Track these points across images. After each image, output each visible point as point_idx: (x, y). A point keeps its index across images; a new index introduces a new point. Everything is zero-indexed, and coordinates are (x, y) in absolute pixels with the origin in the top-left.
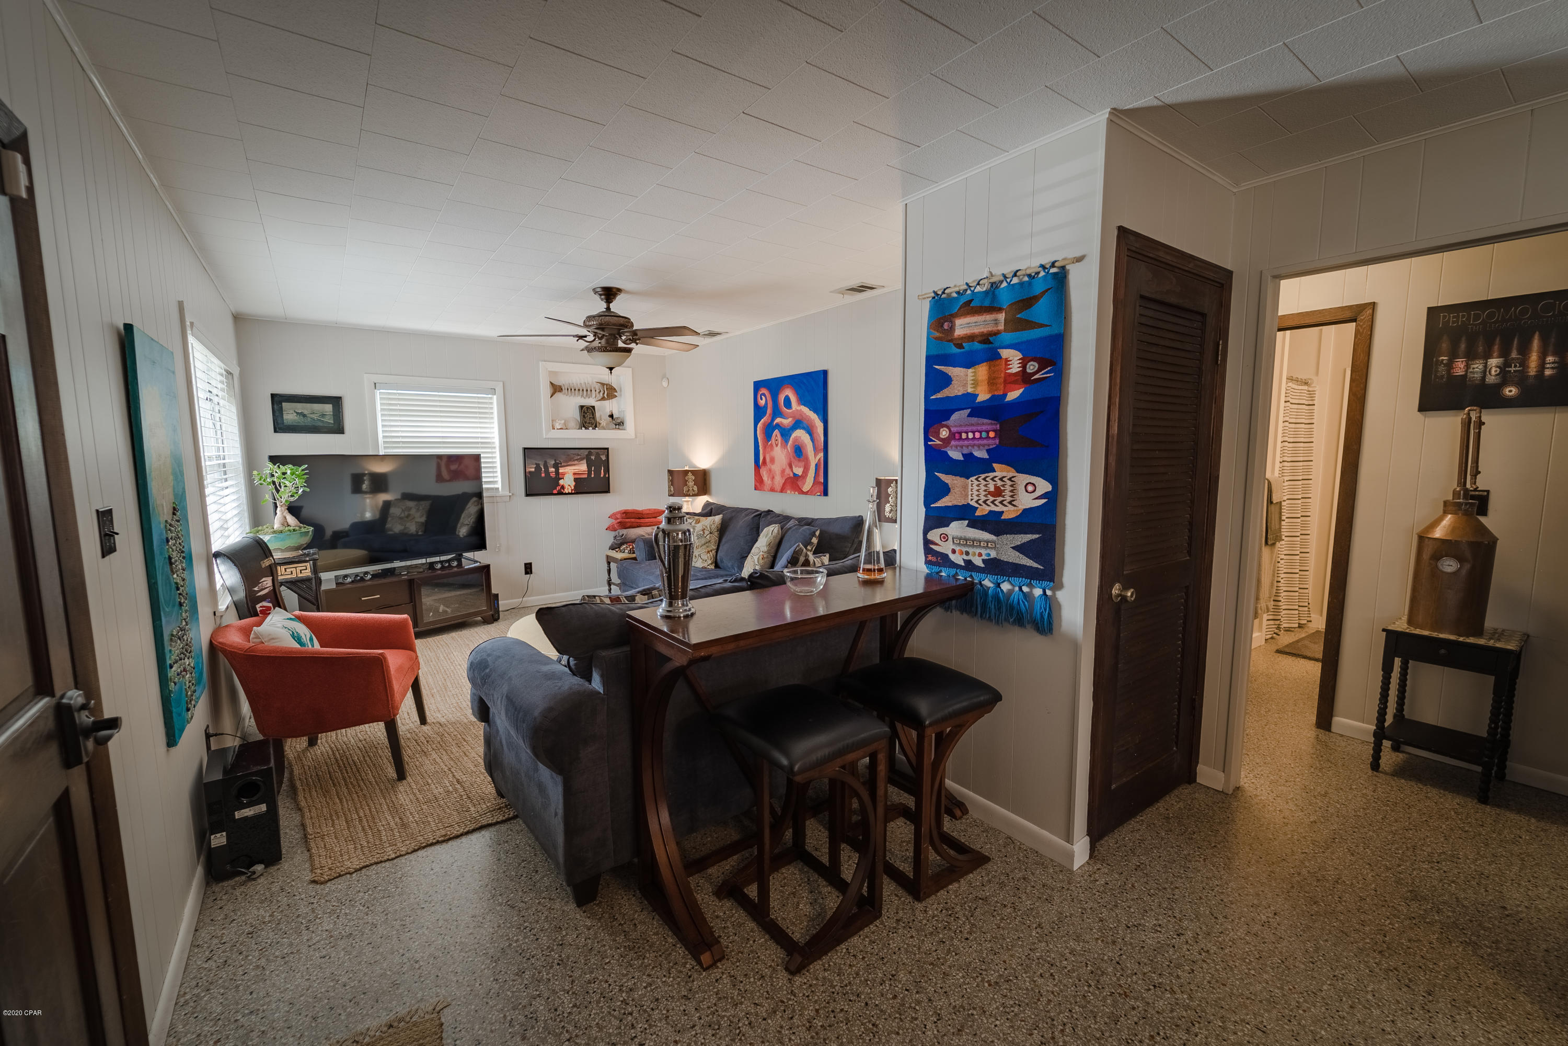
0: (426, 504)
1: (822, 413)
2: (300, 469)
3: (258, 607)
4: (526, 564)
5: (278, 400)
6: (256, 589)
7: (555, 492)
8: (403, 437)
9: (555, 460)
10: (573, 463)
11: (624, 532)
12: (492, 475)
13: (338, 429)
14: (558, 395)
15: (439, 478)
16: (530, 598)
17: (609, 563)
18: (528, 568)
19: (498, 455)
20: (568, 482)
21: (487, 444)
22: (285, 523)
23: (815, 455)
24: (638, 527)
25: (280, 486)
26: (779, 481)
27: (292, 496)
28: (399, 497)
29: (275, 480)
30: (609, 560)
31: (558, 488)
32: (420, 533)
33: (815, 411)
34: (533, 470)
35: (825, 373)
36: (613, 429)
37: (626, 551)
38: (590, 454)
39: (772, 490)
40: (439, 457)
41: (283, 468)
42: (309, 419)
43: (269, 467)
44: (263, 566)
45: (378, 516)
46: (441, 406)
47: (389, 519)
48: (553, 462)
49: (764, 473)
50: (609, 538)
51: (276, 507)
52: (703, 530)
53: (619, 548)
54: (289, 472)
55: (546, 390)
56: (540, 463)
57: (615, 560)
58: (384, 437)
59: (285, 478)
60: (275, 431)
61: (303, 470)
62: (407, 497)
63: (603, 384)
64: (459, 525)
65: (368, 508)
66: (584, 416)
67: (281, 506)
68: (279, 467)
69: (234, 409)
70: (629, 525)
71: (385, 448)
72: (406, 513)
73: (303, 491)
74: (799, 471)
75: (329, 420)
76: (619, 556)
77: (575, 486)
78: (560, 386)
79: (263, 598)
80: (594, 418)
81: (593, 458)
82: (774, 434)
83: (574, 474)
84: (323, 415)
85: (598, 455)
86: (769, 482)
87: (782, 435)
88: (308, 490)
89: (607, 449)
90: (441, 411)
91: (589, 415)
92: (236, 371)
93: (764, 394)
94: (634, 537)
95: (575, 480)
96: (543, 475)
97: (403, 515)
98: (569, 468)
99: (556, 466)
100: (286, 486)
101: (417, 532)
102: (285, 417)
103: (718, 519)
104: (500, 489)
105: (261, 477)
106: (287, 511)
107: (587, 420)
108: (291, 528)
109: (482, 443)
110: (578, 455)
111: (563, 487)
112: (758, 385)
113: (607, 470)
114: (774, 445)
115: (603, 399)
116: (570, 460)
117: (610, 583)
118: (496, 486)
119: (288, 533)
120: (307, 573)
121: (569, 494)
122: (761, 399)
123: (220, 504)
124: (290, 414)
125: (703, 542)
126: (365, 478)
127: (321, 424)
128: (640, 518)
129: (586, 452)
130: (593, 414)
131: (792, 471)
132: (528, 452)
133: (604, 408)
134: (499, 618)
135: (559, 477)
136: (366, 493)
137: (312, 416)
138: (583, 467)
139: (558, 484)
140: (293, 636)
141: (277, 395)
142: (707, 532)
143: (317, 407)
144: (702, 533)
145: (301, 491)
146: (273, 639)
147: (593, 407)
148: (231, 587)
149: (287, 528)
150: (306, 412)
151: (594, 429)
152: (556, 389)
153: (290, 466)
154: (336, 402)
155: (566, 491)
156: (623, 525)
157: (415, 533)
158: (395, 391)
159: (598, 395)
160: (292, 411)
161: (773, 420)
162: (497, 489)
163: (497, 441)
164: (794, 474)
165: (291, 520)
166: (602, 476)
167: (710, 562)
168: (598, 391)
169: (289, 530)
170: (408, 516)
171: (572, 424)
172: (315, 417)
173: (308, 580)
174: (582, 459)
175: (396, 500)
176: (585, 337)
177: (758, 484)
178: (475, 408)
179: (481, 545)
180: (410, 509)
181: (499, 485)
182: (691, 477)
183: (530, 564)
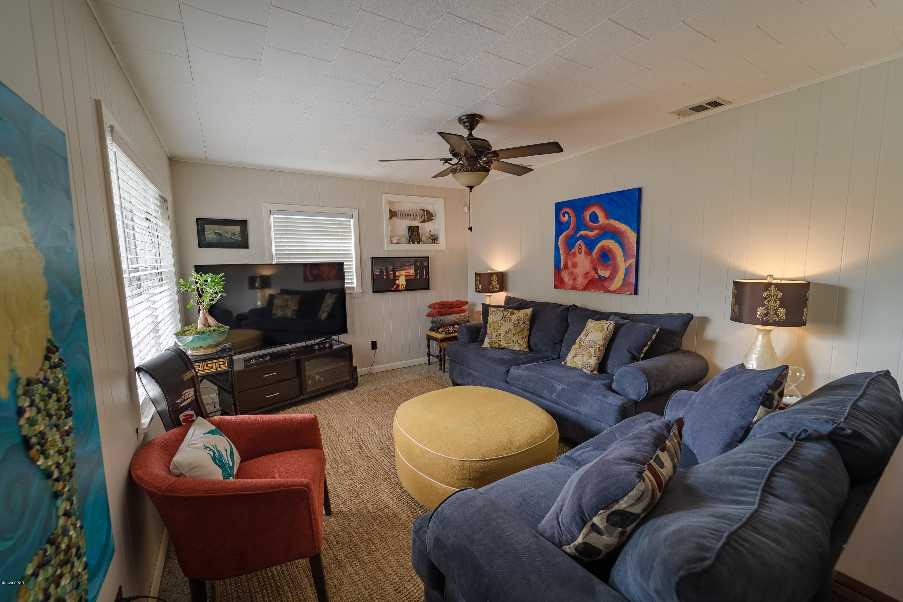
0: (297, 297)
1: (635, 224)
2: (219, 277)
3: (181, 417)
4: (372, 342)
5: (201, 223)
6: (178, 401)
7: (393, 289)
8: (289, 250)
9: (393, 266)
10: (405, 268)
11: (441, 318)
12: (350, 277)
13: (245, 245)
14: (395, 219)
15: (306, 280)
16: (375, 367)
17: (429, 341)
18: (374, 345)
19: (354, 263)
20: (402, 281)
21: (348, 255)
22: (206, 324)
23: (625, 261)
24: (450, 314)
25: (203, 292)
26: (581, 281)
27: (212, 300)
28: (278, 292)
29: (198, 286)
30: (429, 338)
31: (395, 286)
32: (294, 317)
33: (627, 223)
34: (378, 273)
35: (640, 190)
36: (431, 243)
37: (444, 332)
38: (417, 261)
39: (574, 288)
40: (305, 265)
41: (205, 277)
42: (224, 238)
43: (194, 276)
44: (185, 379)
45: (265, 305)
46: (315, 227)
47: (274, 307)
48: (392, 268)
49: (566, 275)
50: (428, 323)
51: (200, 310)
52: (518, 320)
53: (438, 330)
54: (209, 279)
55: (386, 215)
56: (383, 268)
57: (435, 339)
58: (276, 250)
59: (206, 285)
60: (200, 247)
61: (221, 278)
62: (284, 292)
63: (424, 211)
64: (321, 312)
65: (259, 299)
66: (411, 234)
67: (203, 309)
68: (201, 275)
69: (168, 229)
70: (444, 313)
71: (277, 258)
72: (285, 303)
73: (221, 296)
74: (605, 274)
75: (238, 238)
76: (439, 336)
77: (406, 285)
78: (396, 212)
79: (186, 408)
80: (418, 235)
81: (418, 264)
82: (578, 243)
83: (406, 276)
84: (234, 235)
85: (422, 262)
86: (571, 282)
87: (586, 244)
88: (225, 295)
89: (428, 258)
90: (315, 231)
91: (415, 233)
92: (169, 198)
93: (567, 213)
94: (448, 322)
95: (407, 280)
96: (385, 277)
97: (283, 305)
98: (402, 272)
99: (394, 271)
100: (207, 292)
101: (292, 316)
102: (207, 236)
103: (529, 311)
104: (355, 288)
105: (186, 285)
106: (208, 313)
107: (414, 236)
108: (212, 329)
109: (343, 254)
110: (409, 262)
111: (398, 286)
112: (559, 206)
113: (428, 273)
114: (577, 252)
115: (424, 221)
116: (403, 266)
117: (429, 355)
118: (353, 286)
119: (209, 333)
120: (225, 367)
121: (402, 290)
122: (564, 216)
123: (153, 308)
124: (210, 234)
125: (519, 330)
126: (257, 279)
127: (232, 241)
128: (451, 308)
129: (414, 260)
130: (418, 232)
131: (597, 273)
132: (375, 260)
133: (426, 228)
134: (357, 384)
135: (396, 278)
136: (257, 288)
137: (226, 235)
138: (412, 271)
139: (395, 284)
140: (214, 459)
141: (200, 219)
142: (521, 322)
143: (229, 228)
144: (517, 322)
145: (219, 296)
146: (194, 468)
147: (418, 227)
148: (155, 400)
149: (208, 329)
150: (221, 232)
151: (418, 243)
152: (393, 214)
153: (211, 274)
154: (243, 224)
155: (400, 289)
156: (440, 314)
157: (291, 317)
158: (284, 216)
159: (420, 219)
160: (211, 232)
161: (576, 232)
162: (354, 288)
163: (353, 252)
164: (599, 276)
165: (211, 320)
166: (424, 277)
167: (525, 346)
168: (421, 215)
169: (210, 331)
170: (286, 305)
171: (403, 240)
172: (227, 235)
173: (225, 373)
174: (411, 265)
175: (277, 294)
176: (451, 160)
177: (558, 284)
178: (339, 228)
179: (344, 330)
180: (287, 300)
181: (355, 285)
182: (495, 278)
183: (375, 342)
